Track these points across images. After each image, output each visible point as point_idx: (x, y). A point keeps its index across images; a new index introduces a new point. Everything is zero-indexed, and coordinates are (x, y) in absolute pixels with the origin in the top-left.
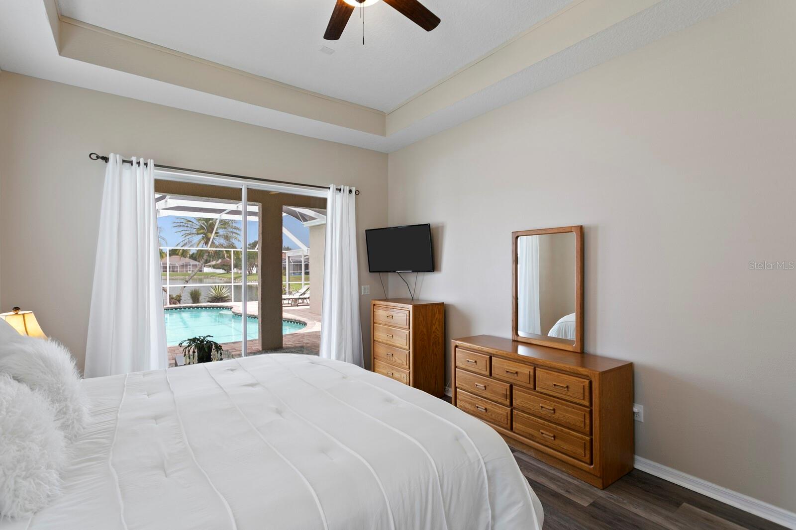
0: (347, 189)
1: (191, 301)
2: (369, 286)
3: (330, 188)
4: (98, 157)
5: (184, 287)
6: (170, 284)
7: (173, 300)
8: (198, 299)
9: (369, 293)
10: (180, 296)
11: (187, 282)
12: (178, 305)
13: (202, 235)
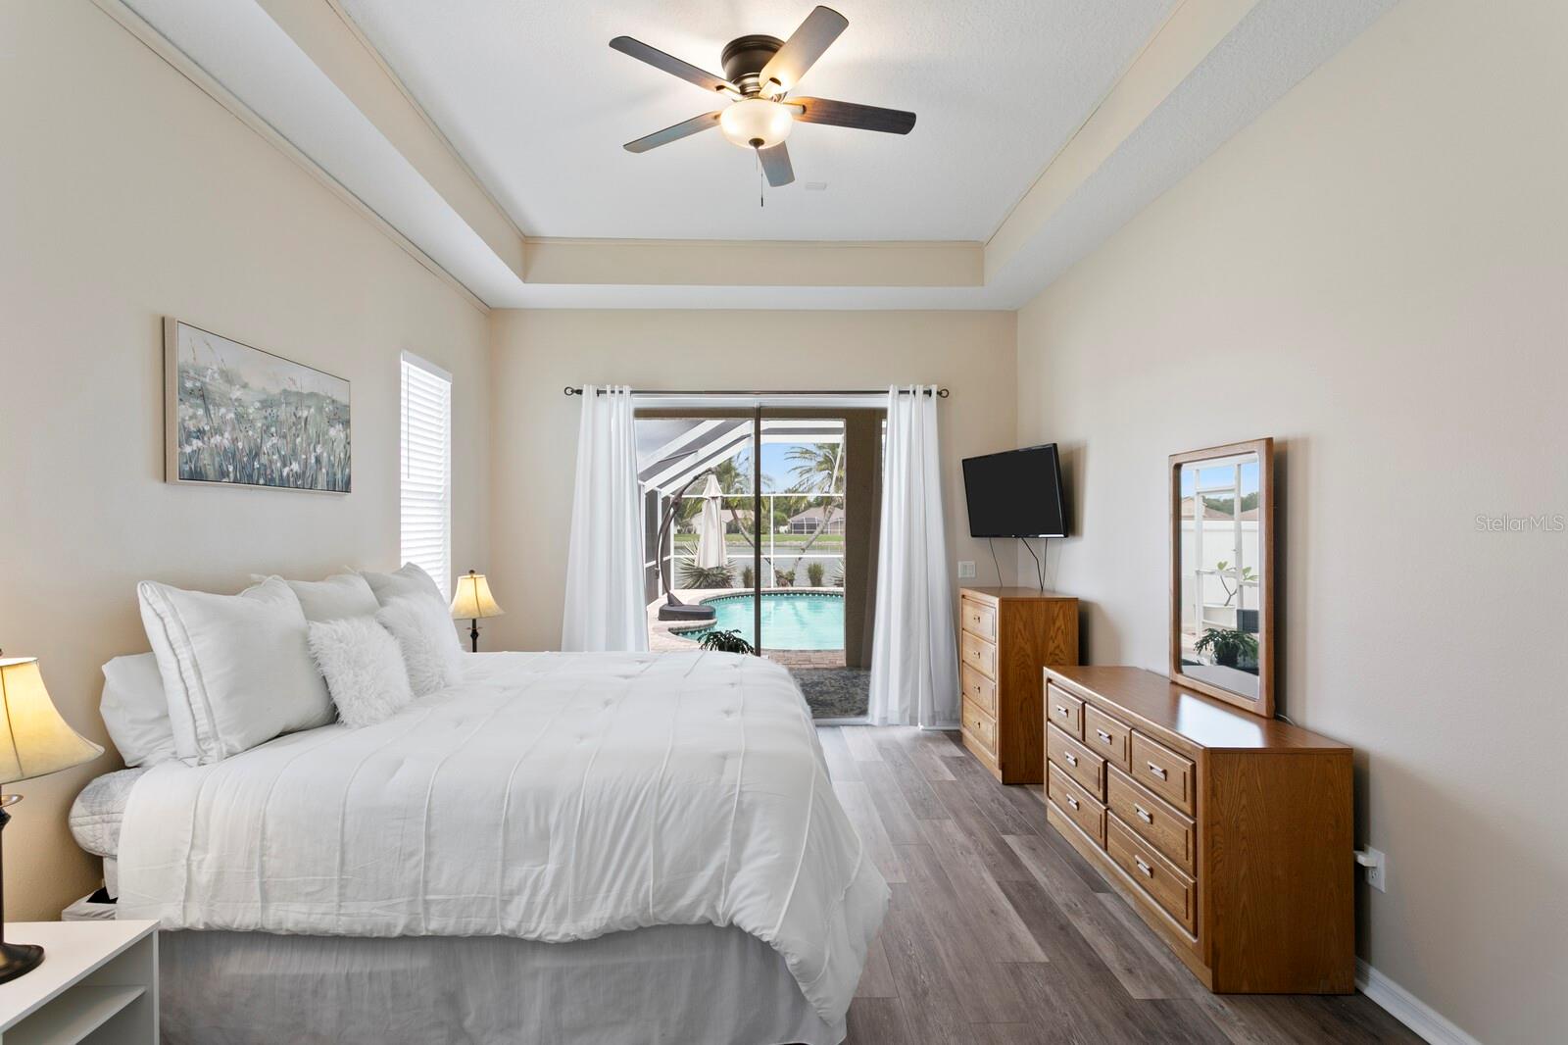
0: (920, 390)
1: (809, 582)
2: (973, 563)
3: (888, 392)
4: (573, 391)
5: (800, 559)
6: (774, 554)
7: (782, 580)
8: (820, 580)
9: (974, 576)
10: (792, 574)
11: (804, 550)
12: (790, 588)
13: (827, 471)
